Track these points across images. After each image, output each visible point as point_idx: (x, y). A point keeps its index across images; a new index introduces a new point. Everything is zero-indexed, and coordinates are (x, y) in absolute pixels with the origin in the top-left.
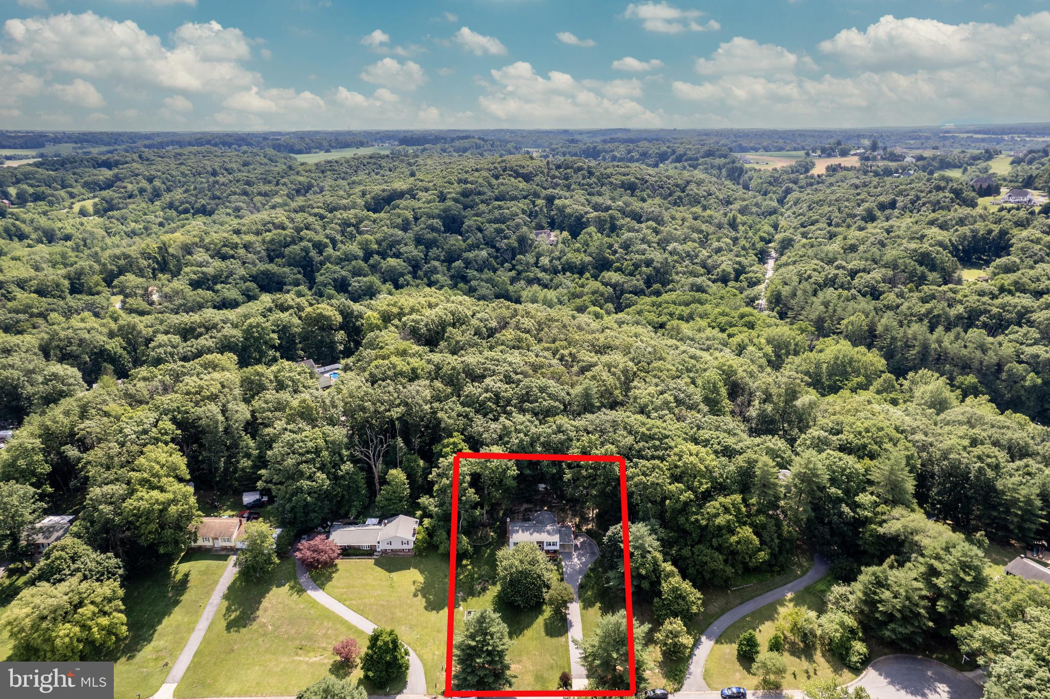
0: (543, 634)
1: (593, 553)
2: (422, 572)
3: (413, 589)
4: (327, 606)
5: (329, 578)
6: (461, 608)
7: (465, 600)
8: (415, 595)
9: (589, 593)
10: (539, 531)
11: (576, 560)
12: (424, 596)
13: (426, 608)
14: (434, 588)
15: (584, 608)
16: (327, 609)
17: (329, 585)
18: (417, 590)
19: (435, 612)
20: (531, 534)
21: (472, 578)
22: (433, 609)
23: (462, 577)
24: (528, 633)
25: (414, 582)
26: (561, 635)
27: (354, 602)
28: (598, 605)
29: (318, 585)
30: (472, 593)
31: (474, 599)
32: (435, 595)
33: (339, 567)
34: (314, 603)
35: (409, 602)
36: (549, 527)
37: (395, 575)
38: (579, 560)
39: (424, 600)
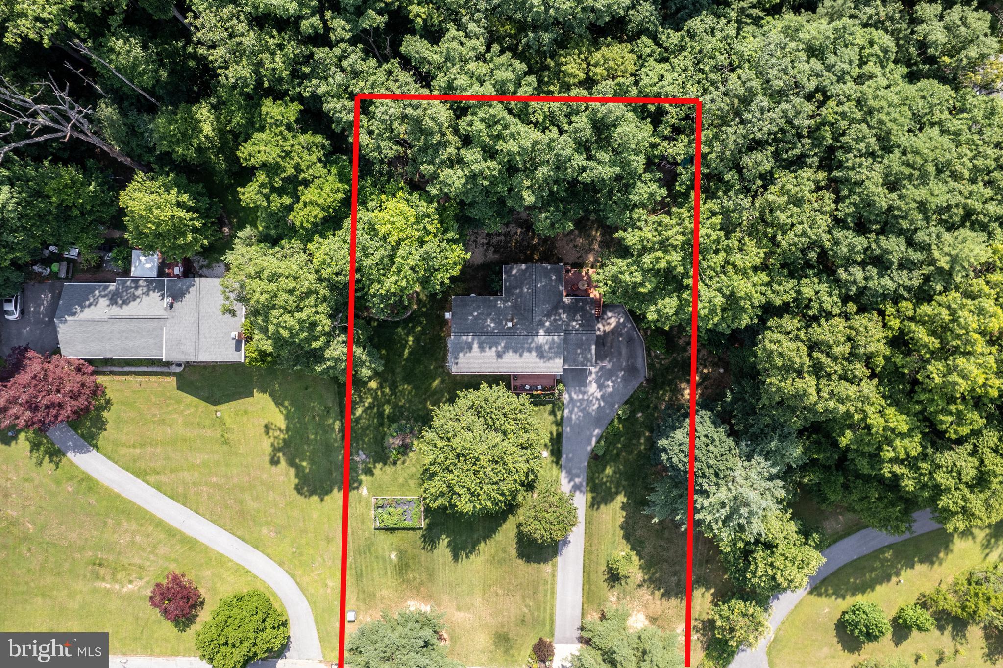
0: (514, 553)
1: (632, 370)
2: (278, 403)
3: (266, 445)
4: (117, 490)
5: (100, 425)
6: (364, 491)
7: (369, 472)
8: (274, 462)
9: (609, 471)
10: (519, 349)
11: (593, 388)
12: (292, 463)
13: (299, 489)
14: (308, 442)
15: (592, 506)
16: (118, 496)
17: (103, 439)
18: (276, 450)
19: (315, 498)
20: (499, 355)
21: (381, 415)
22: (312, 493)
23: (359, 412)
24: (486, 549)
25: (267, 428)
26: (546, 561)
27: (163, 478)
28: (621, 499)
29: (82, 436)
30: (381, 456)
31: (388, 468)
32: (312, 462)
33: (110, 394)
34: (88, 483)
35: (265, 476)
36: (542, 338)
37: (226, 410)
38: (601, 387)
39: (292, 471)
